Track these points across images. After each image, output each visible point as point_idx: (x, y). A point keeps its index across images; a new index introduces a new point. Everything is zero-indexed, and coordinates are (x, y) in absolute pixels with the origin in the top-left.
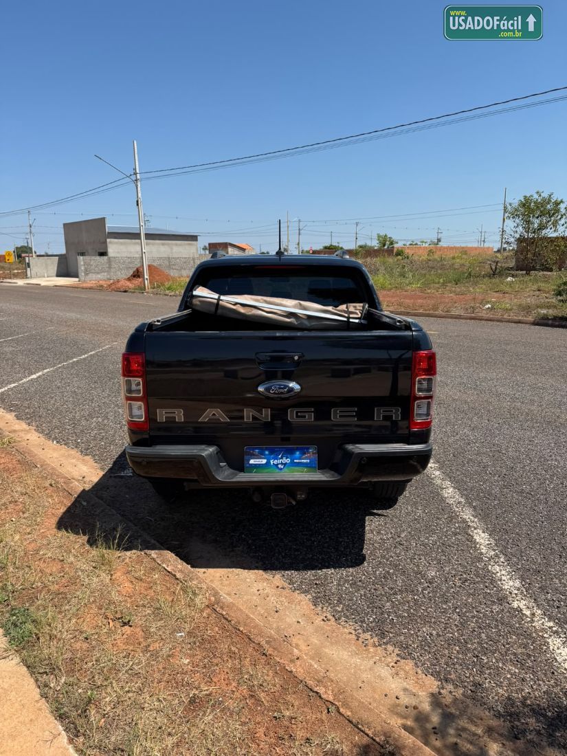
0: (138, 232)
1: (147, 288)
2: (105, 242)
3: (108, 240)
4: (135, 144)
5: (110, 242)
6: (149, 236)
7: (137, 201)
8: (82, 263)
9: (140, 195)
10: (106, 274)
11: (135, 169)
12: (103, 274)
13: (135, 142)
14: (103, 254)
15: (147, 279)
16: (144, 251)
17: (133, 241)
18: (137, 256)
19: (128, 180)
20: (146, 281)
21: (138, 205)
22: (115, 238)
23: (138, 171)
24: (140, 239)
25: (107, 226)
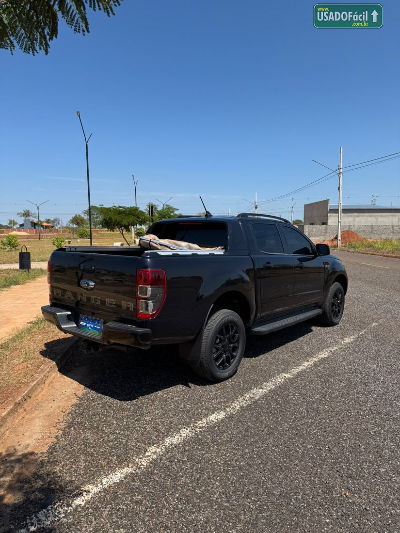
0: (338, 208)
1: (339, 246)
2: (327, 216)
3: (329, 214)
4: (342, 149)
5: (330, 216)
6: (345, 211)
7: (339, 187)
8: (307, 230)
9: (341, 183)
10: (322, 237)
11: (340, 166)
12: (320, 237)
13: (342, 148)
14: (325, 223)
15: (340, 240)
16: (340, 220)
17: (348, 214)
18: (335, 224)
19: (334, 173)
20: (339, 242)
21: (339, 189)
22: (334, 213)
23: (341, 167)
24: (338, 213)
25: (329, 205)
